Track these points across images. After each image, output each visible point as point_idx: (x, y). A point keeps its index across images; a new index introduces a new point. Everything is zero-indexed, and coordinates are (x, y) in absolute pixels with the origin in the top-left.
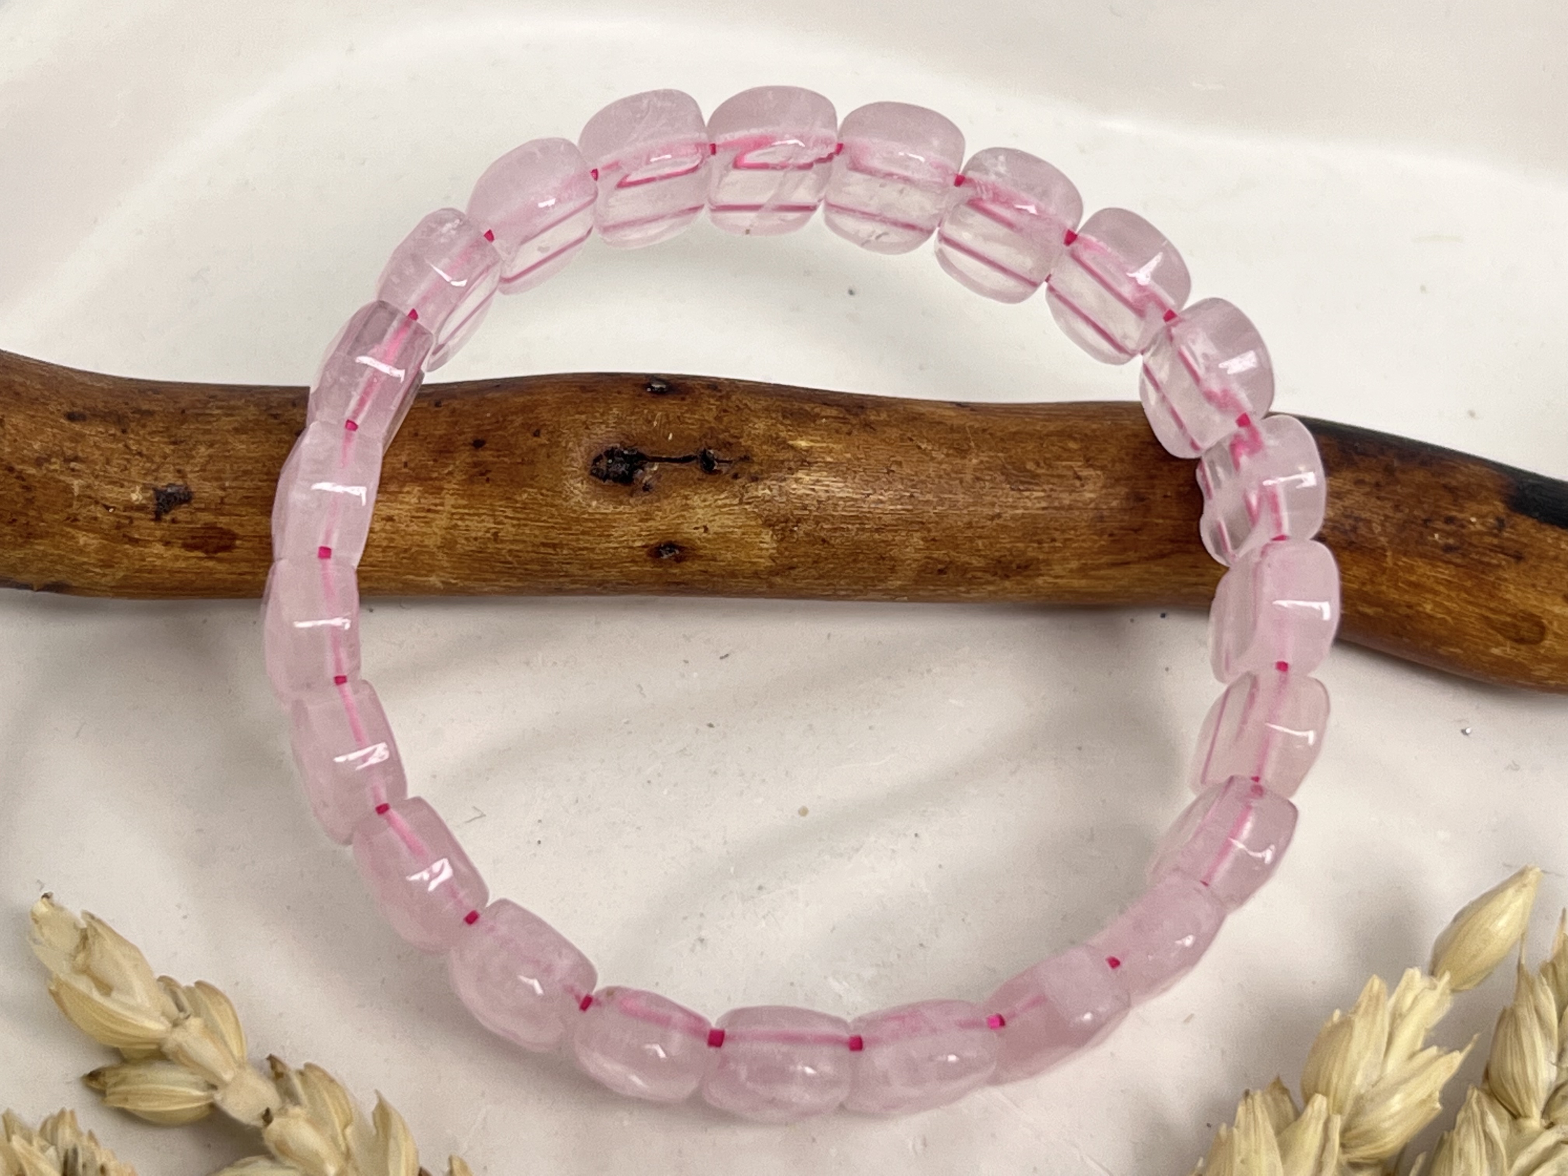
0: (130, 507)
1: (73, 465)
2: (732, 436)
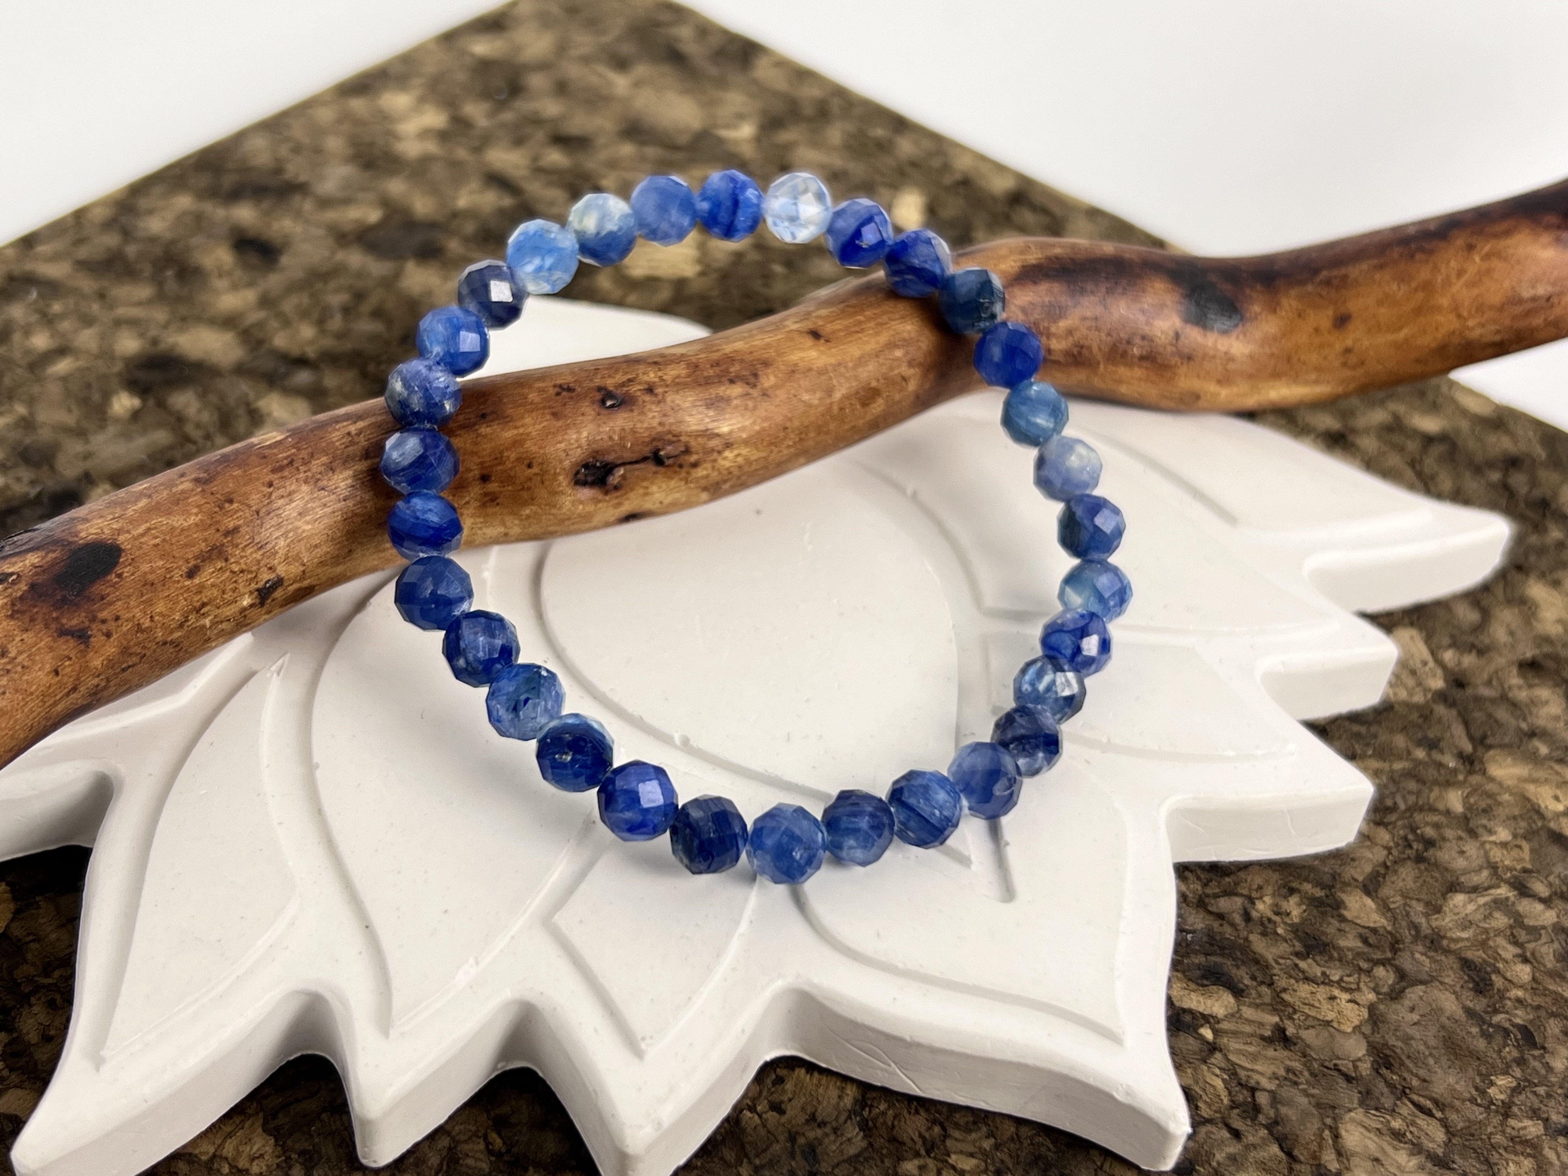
0: (244, 609)
1: (202, 611)
2: (674, 436)
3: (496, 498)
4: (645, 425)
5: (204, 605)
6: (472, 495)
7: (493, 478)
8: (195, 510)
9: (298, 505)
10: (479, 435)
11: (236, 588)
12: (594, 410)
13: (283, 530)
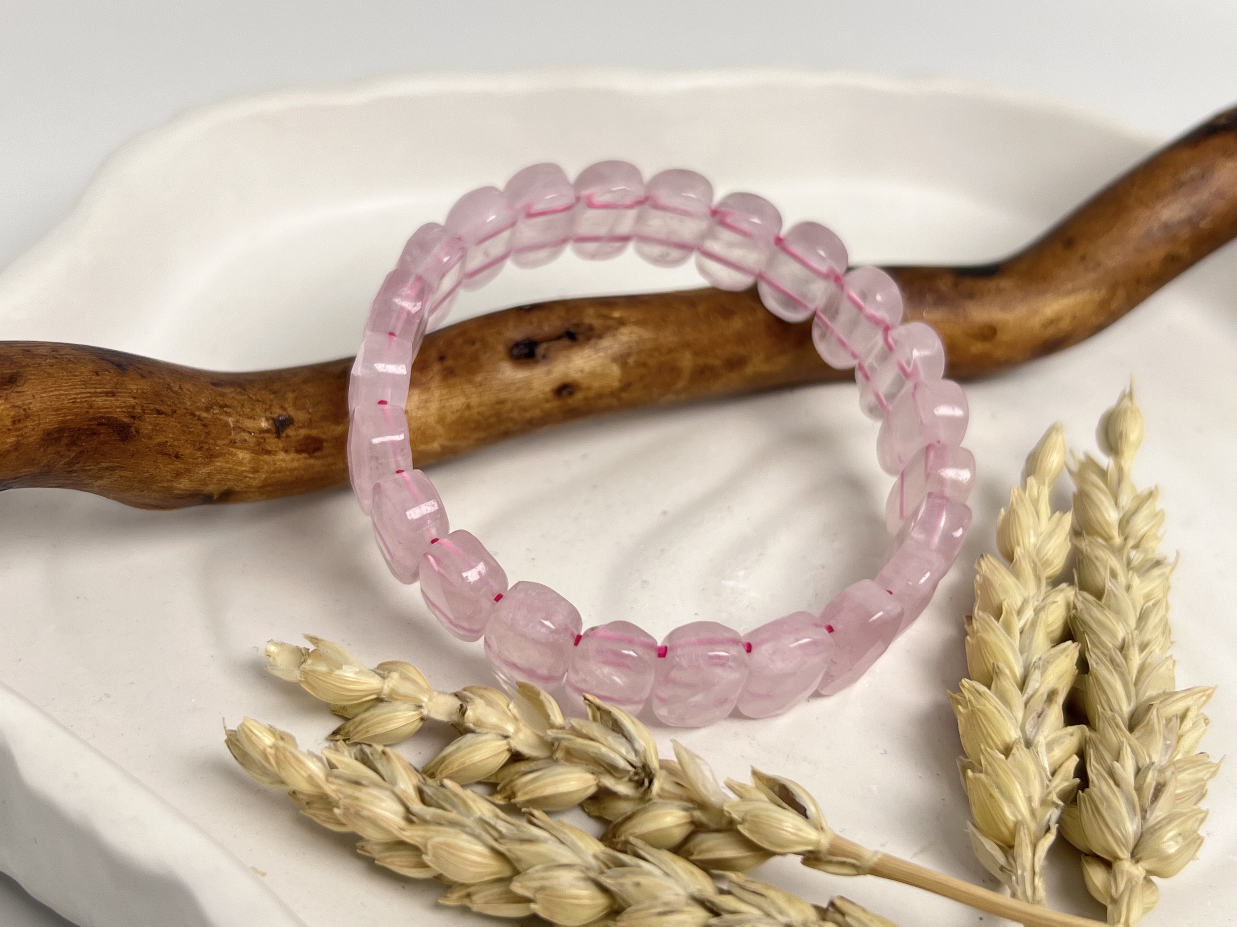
0: (262, 431)
1: (225, 409)
3: (454, 371)
6: (435, 371)
7: (448, 357)
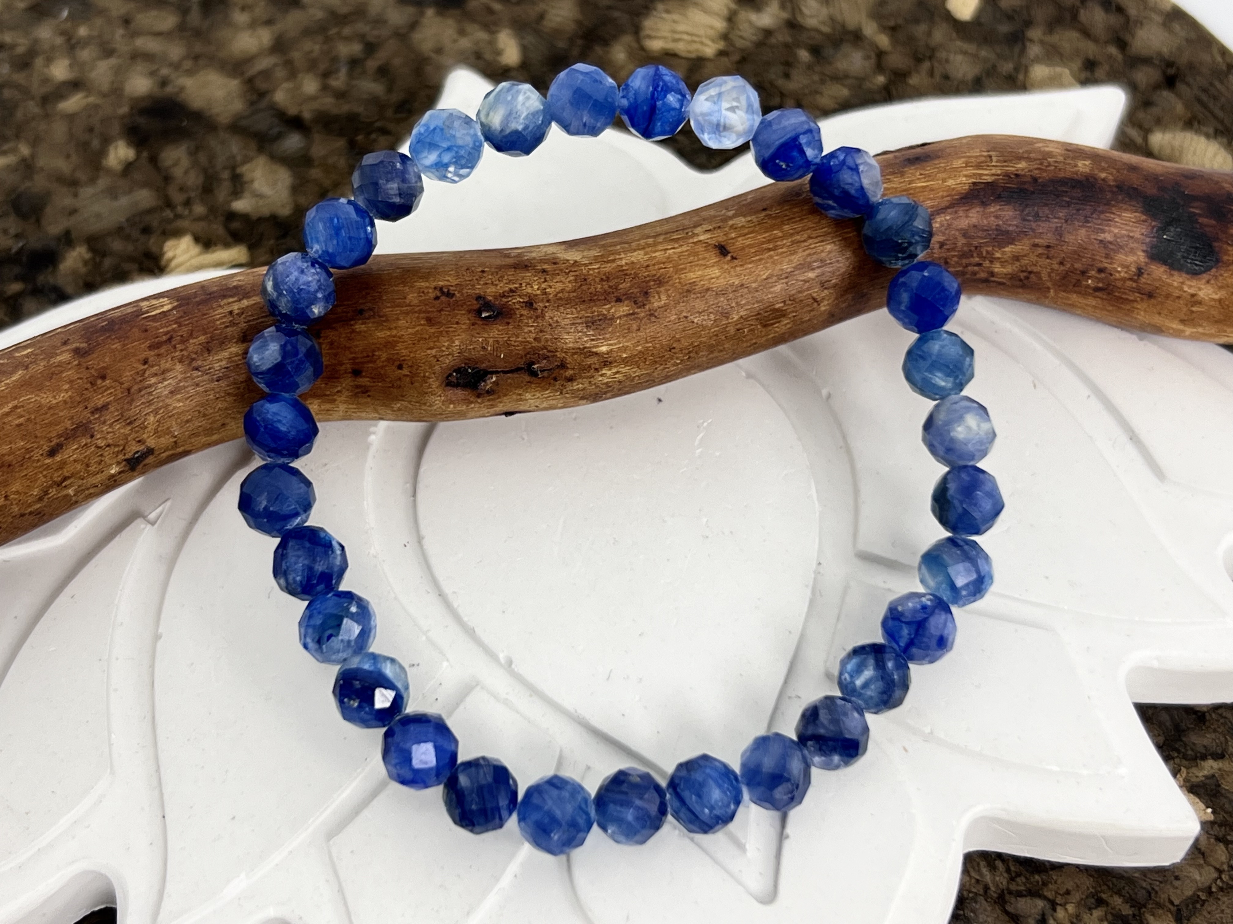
1: (64, 484)
2: (549, 351)
3: (367, 391)
4: (520, 339)
5: (65, 479)
6: (344, 385)
7: (364, 374)
8: (66, 387)
9: (169, 384)
10: (353, 331)
11: (102, 461)
12: (469, 319)
13: (153, 407)
